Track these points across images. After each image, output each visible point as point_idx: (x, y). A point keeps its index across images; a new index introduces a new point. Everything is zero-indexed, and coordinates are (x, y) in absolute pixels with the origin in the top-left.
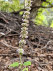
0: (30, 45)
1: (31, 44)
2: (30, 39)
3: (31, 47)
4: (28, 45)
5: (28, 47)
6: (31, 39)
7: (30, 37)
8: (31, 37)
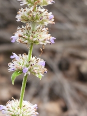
0: (76, 101)
1: (78, 97)
2: (72, 71)
3: (79, 110)
4: (65, 102)
5: (65, 109)
6: (78, 68)
7: (71, 60)
8: (78, 62)
